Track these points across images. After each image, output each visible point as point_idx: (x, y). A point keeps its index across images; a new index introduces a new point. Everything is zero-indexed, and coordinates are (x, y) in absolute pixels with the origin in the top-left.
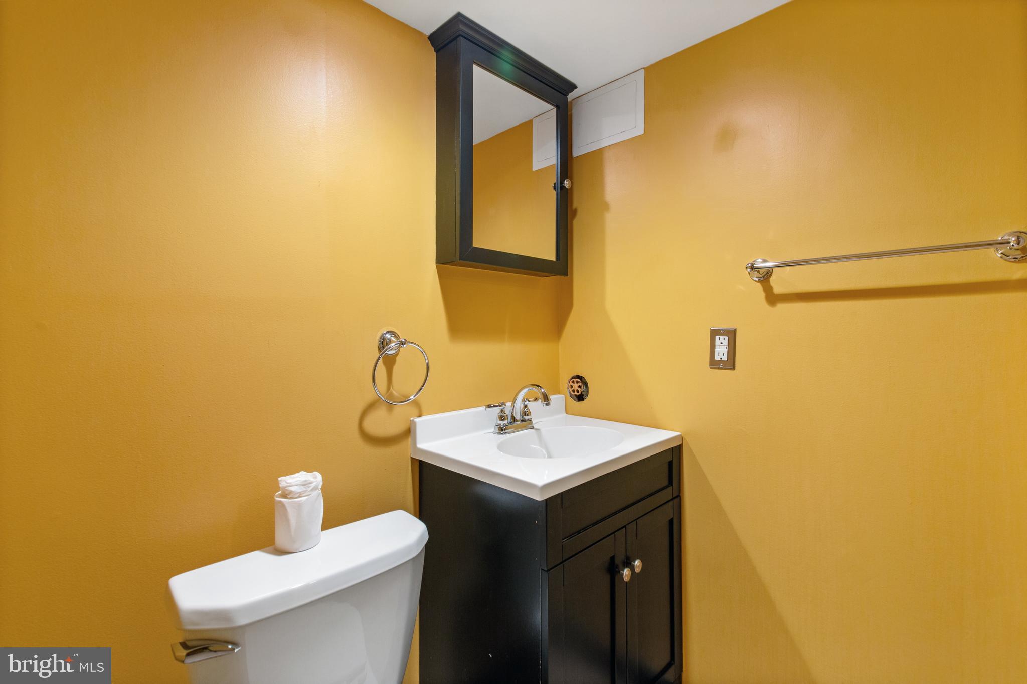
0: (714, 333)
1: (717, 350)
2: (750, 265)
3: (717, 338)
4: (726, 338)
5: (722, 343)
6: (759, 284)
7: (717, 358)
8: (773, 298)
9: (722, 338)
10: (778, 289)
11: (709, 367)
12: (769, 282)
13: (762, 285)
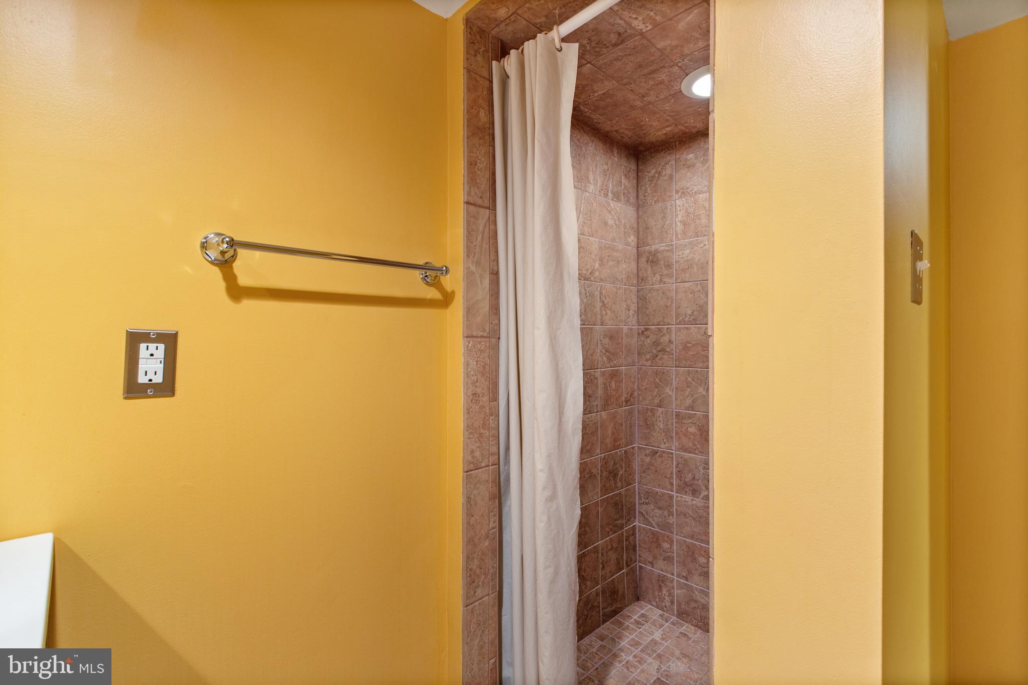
0: (135, 340)
1: (143, 365)
2: (227, 239)
3: (143, 346)
4: (162, 347)
5: (152, 355)
6: (216, 270)
7: (142, 379)
8: (236, 292)
9: (152, 346)
10: (244, 280)
11: (122, 397)
12: (232, 267)
13: (221, 271)
